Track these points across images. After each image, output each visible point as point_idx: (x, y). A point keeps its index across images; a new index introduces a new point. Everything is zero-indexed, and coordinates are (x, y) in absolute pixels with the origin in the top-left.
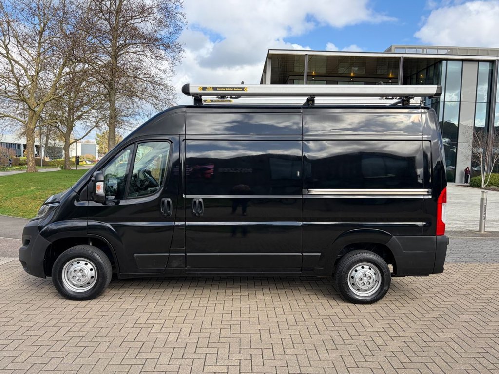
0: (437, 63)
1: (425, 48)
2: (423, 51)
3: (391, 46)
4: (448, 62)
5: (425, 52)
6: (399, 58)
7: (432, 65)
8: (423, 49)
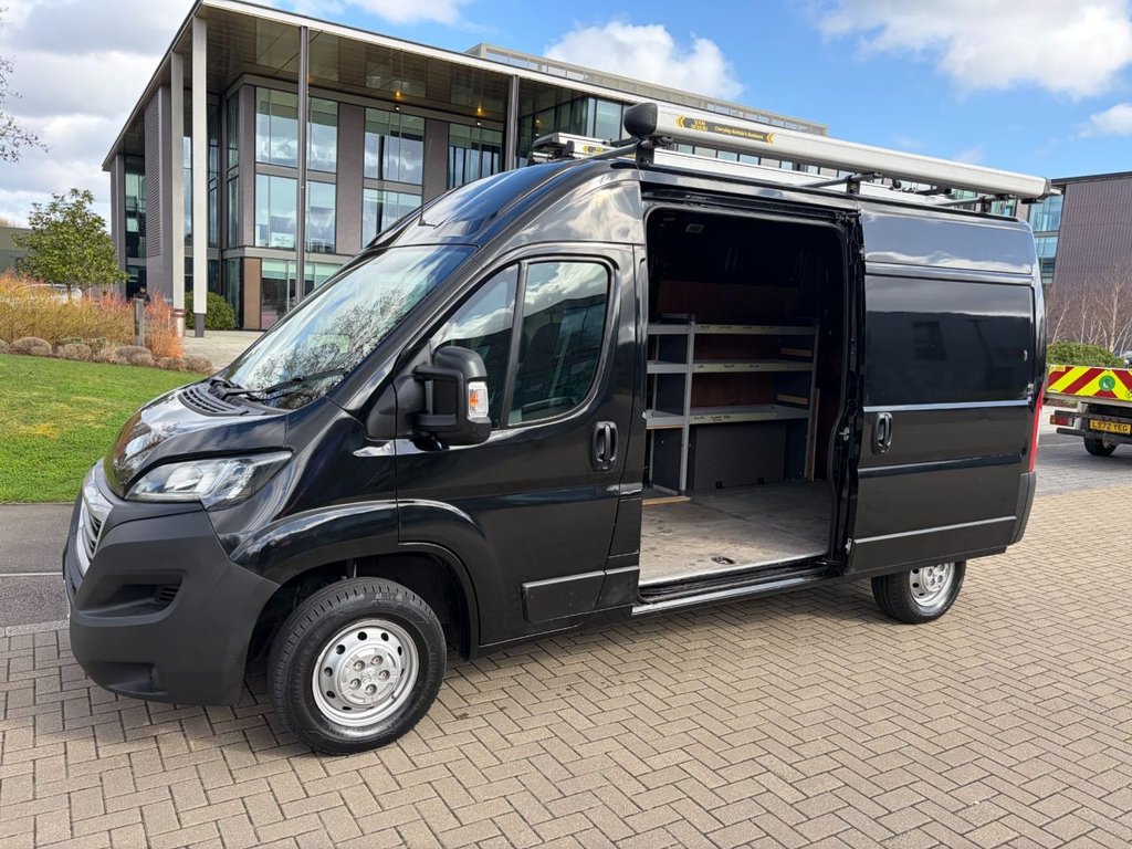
0: (577, 99)
1: (544, 64)
2: (540, 67)
3: (480, 45)
4: (599, 102)
5: (544, 70)
6: (510, 77)
7: (567, 103)
8: (540, 63)
